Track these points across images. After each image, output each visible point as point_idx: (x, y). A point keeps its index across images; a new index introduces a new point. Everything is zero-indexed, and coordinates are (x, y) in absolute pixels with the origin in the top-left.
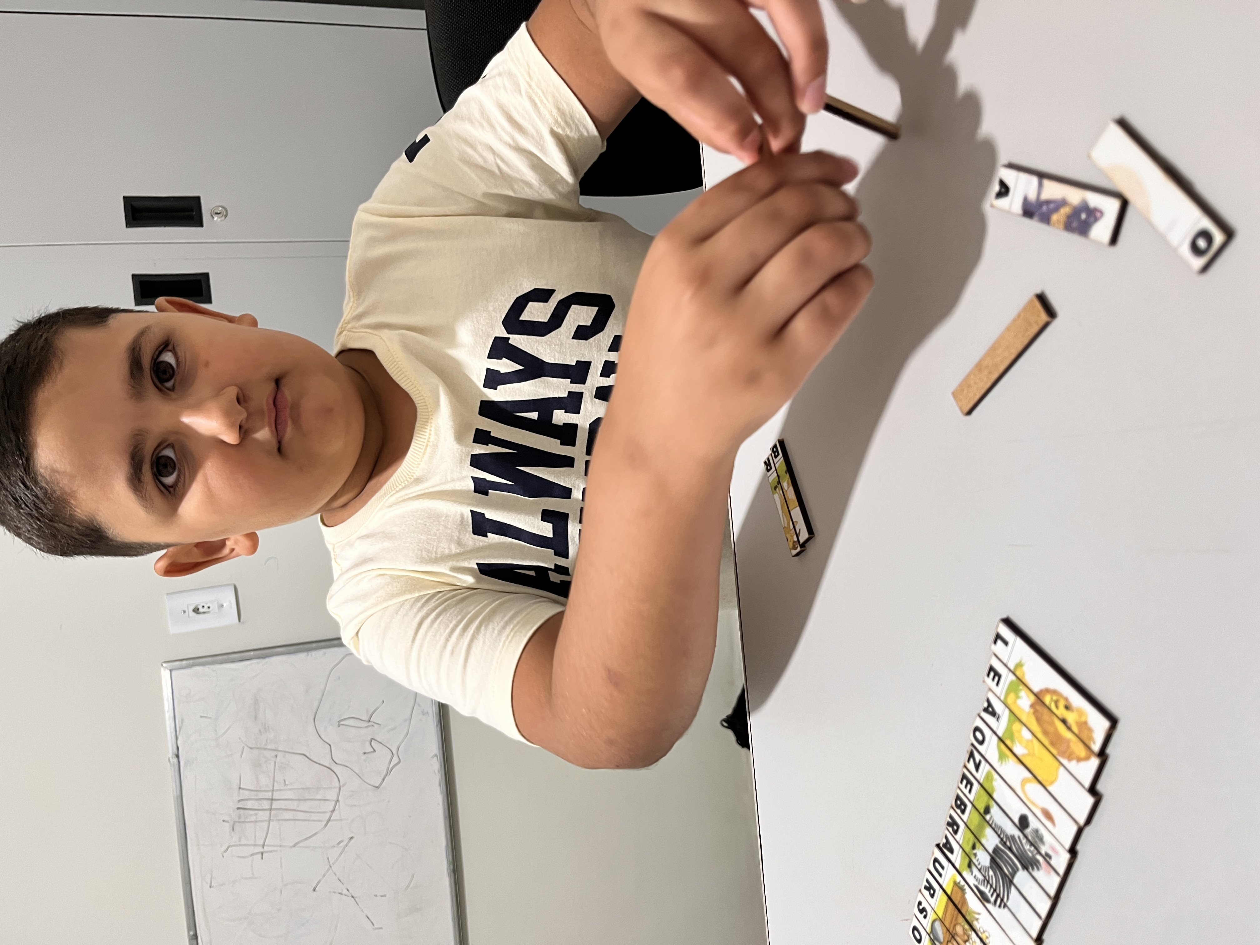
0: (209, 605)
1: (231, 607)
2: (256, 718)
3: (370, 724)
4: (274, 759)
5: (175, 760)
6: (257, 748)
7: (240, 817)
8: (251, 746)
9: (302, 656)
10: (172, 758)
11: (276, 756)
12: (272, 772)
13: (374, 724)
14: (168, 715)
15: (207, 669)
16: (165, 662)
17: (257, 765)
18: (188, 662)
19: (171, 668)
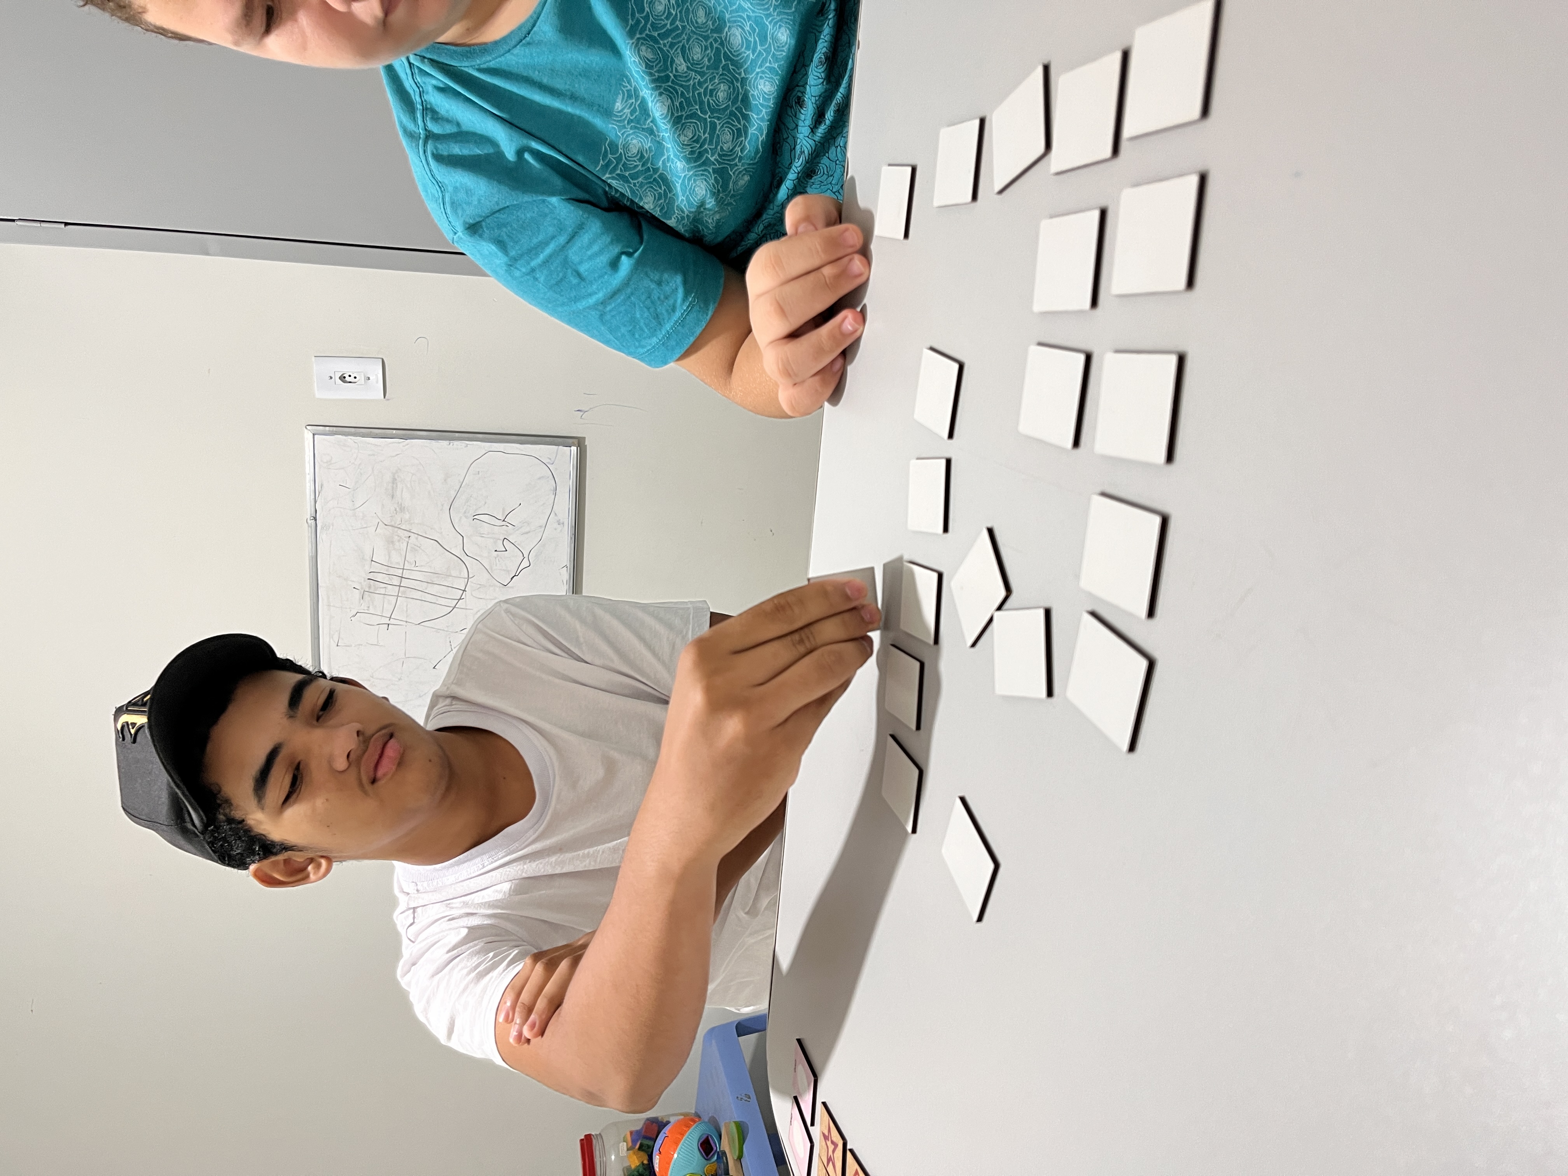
0: (355, 375)
1: (377, 382)
2: (393, 497)
3: (505, 523)
4: (407, 539)
5: (313, 522)
6: (392, 526)
7: (370, 587)
8: (386, 523)
9: (444, 444)
10: (310, 520)
11: (410, 537)
12: (405, 550)
13: (508, 525)
14: (309, 477)
15: (351, 439)
16: (309, 425)
17: (390, 541)
18: (331, 429)
19: (315, 432)
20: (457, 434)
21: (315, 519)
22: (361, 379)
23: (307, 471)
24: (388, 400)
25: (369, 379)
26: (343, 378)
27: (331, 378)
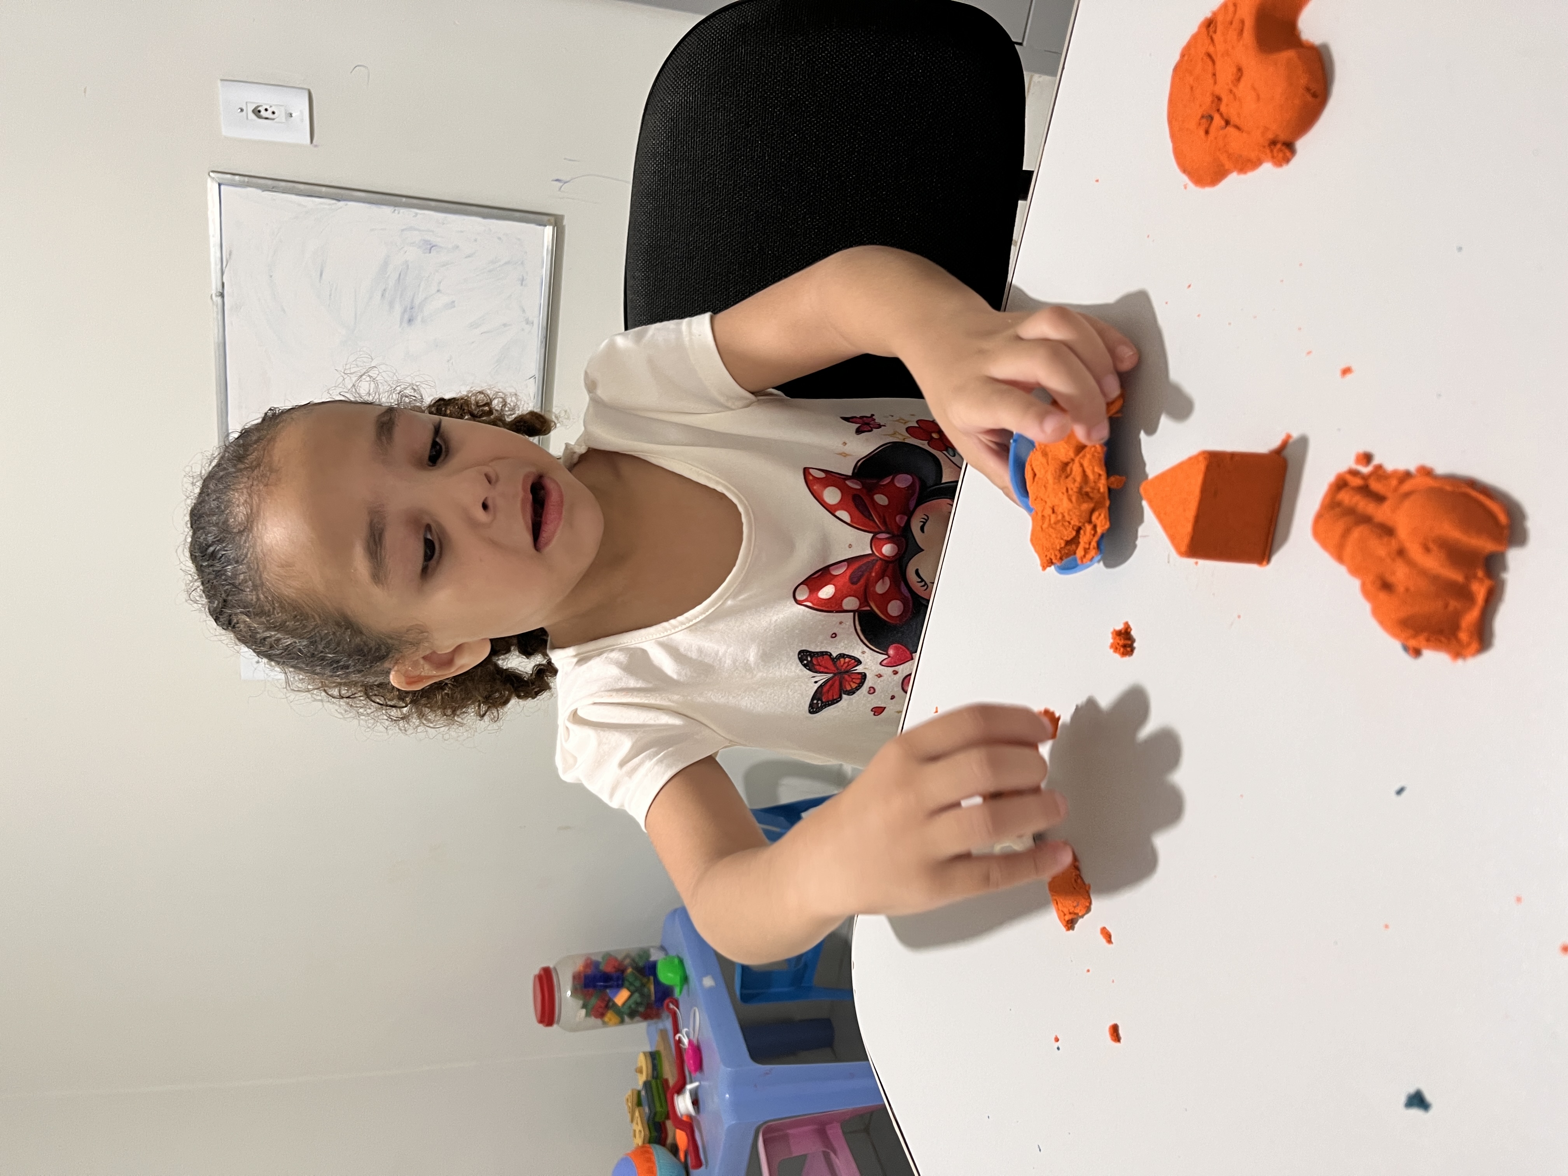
0: (273, 109)
1: (302, 121)
5: (219, 299)
10: (216, 296)
15: (268, 195)
16: (213, 172)
18: (242, 178)
19: (220, 182)
20: (404, 199)
21: (222, 295)
22: (280, 115)
23: (211, 232)
24: (316, 146)
25: (291, 115)
26: (257, 112)
27: (242, 110)
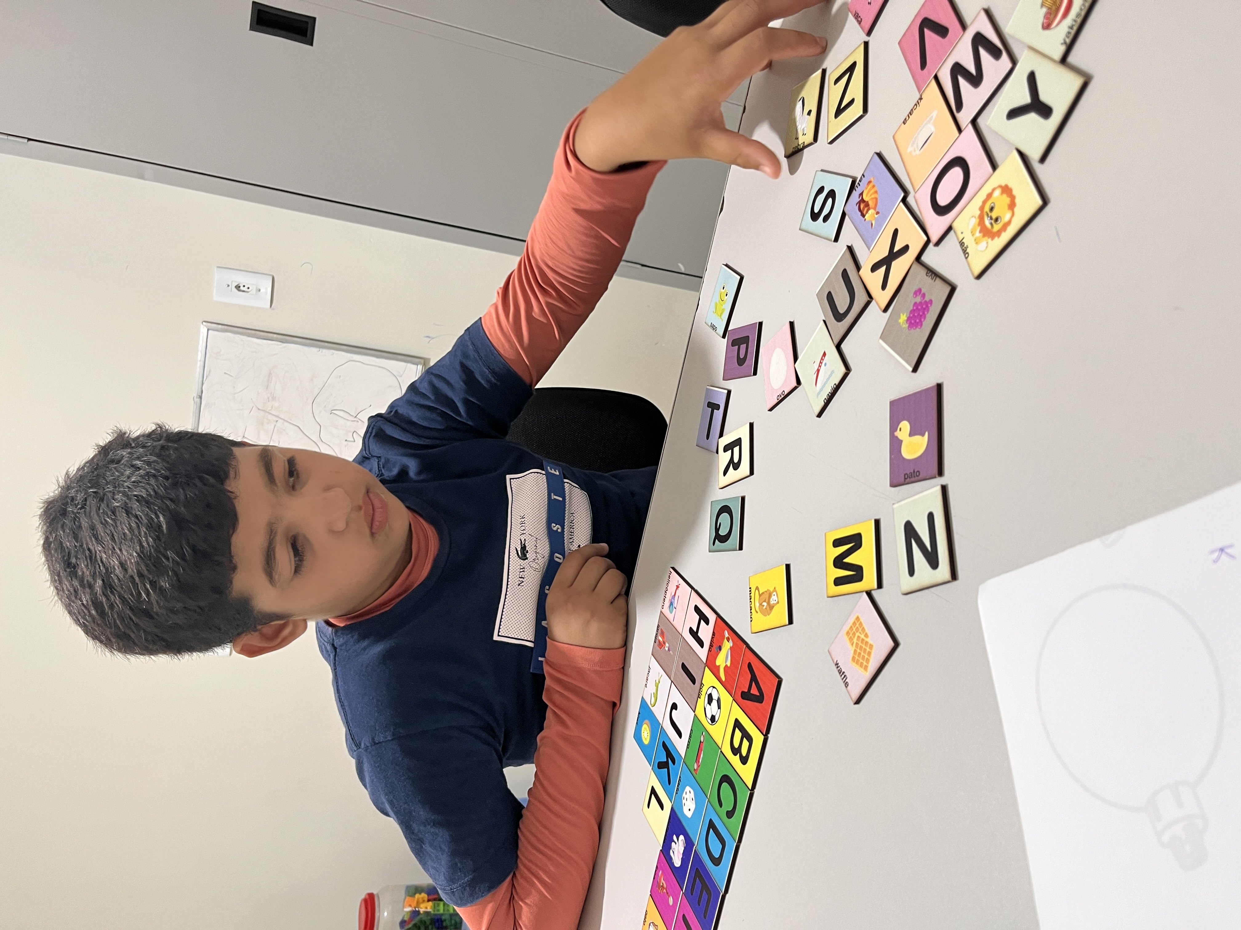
0: (249, 286)
1: (266, 294)
2: (267, 387)
3: (355, 419)
4: (275, 423)
5: (198, 400)
6: (264, 411)
8: (259, 408)
9: (315, 350)
10: (197, 398)
11: (277, 421)
12: (272, 431)
13: (359, 421)
14: (199, 364)
15: (238, 337)
16: (205, 322)
17: (260, 423)
18: (223, 327)
19: (209, 328)
20: (326, 344)
21: (201, 397)
22: (253, 290)
23: (199, 358)
24: (273, 309)
25: (260, 290)
26: (238, 287)
27: (228, 286)
